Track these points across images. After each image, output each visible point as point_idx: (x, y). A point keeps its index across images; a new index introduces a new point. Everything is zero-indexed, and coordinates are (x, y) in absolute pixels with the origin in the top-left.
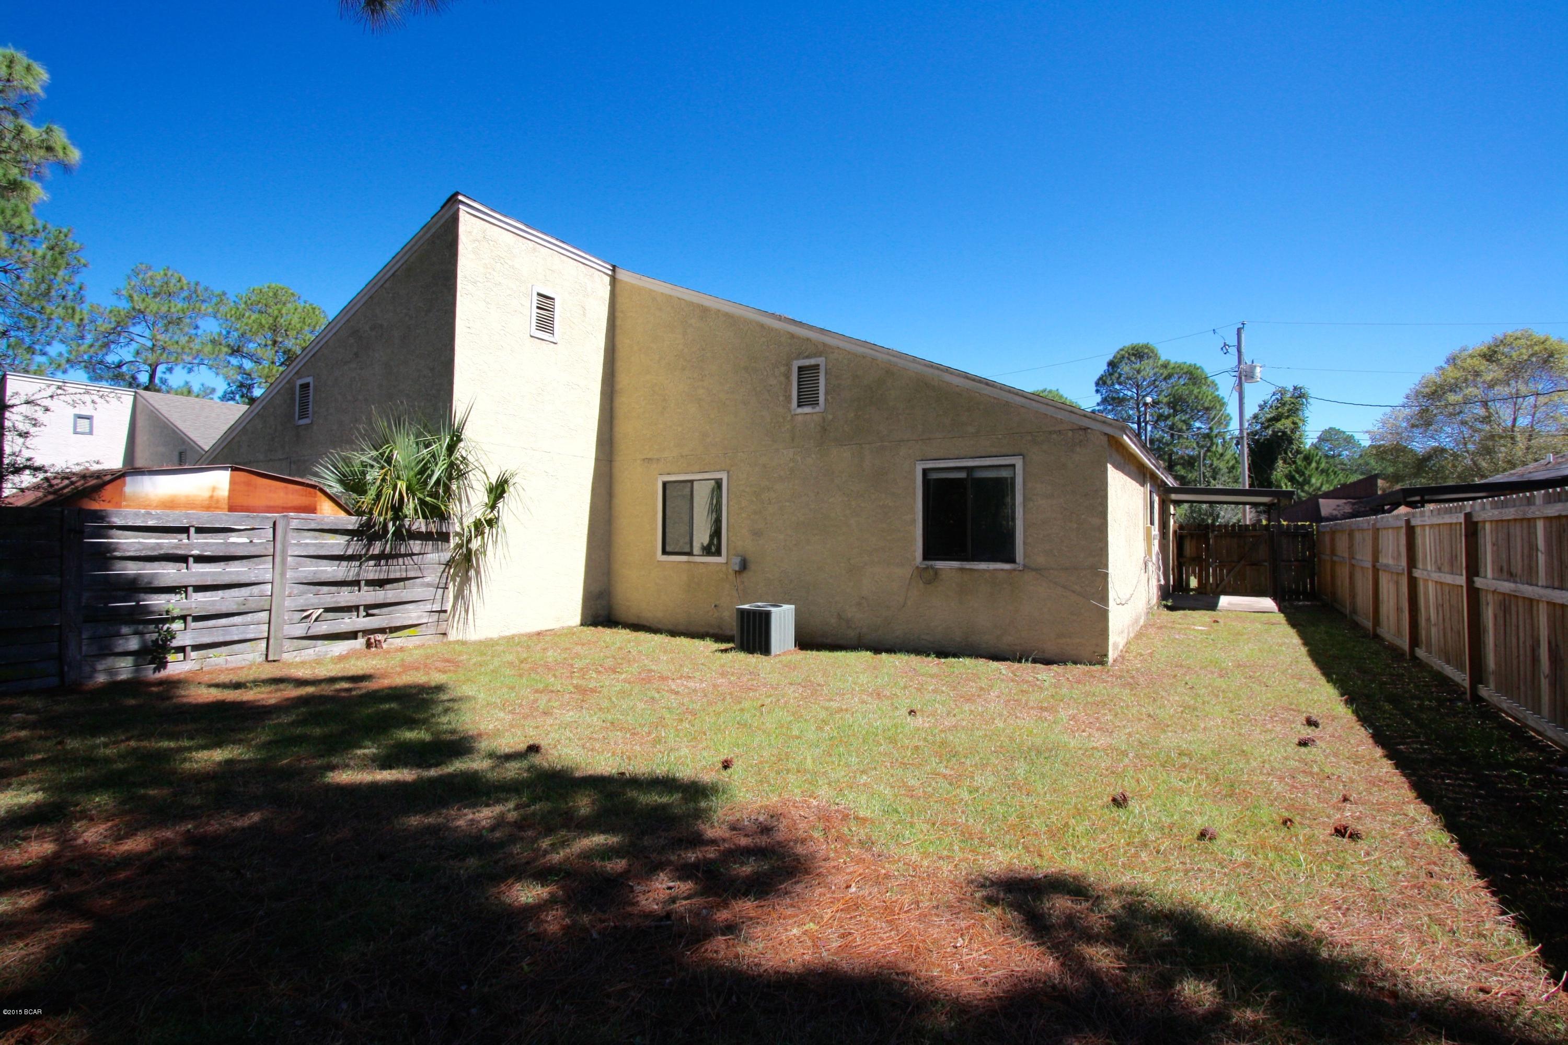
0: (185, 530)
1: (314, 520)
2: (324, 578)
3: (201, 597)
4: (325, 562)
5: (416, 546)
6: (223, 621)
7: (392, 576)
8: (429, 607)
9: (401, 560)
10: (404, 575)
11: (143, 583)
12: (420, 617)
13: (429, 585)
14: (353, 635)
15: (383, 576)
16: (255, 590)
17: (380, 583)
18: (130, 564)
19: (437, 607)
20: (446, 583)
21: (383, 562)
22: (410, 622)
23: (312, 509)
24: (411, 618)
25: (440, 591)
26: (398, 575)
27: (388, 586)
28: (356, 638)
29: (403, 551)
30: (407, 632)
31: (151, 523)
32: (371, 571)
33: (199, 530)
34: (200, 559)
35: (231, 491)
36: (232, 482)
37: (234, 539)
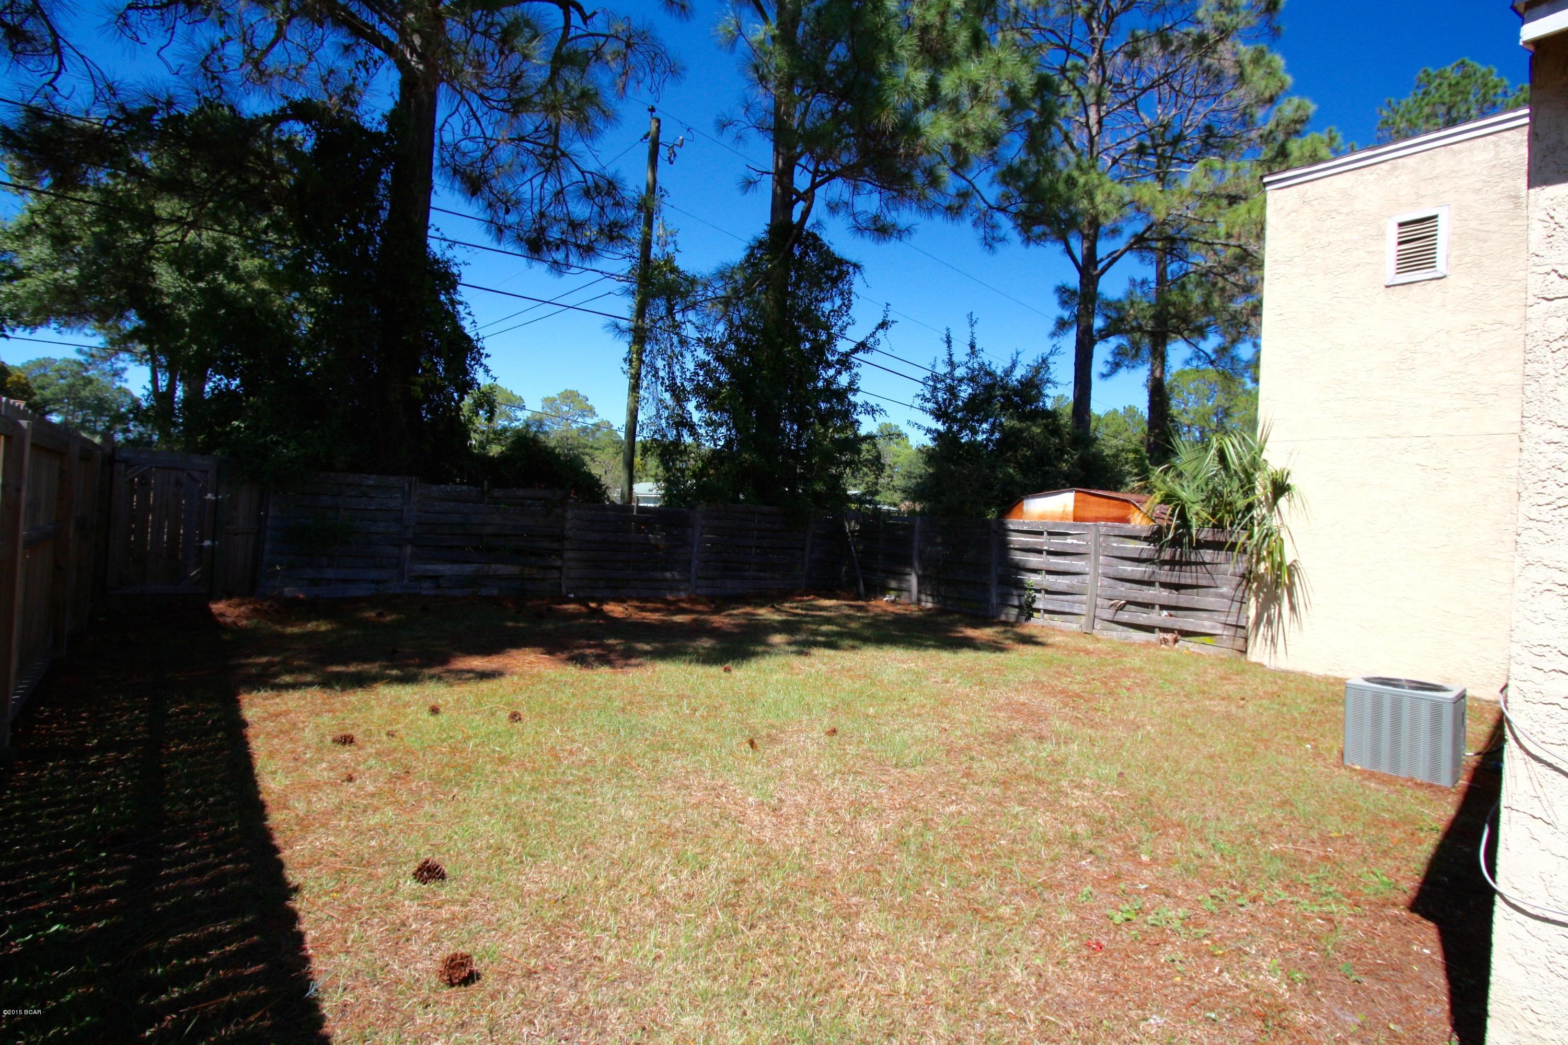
0: (1041, 533)
1: (1127, 528)
2: (1125, 576)
3: (1051, 578)
4: (1128, 563)
5: (1207, 555)
6: (1061, 597)
7: (1183, 581)
8: (1223, 618)
9: (1194, 568)
10: (1194, 583)
11: (1021, 564)
12: (1213, 628)
13: (1222, 596)
14: (1150, 629)
15: (1175, 580)
16: (1080, 578)
17: (1177, 587)
18: (1018, 553)
19: (1232, 620)
20: (1243, 597)
21: (1177, 568)
22: (1203, 630)
23: (1125, 520)
24: (1203, 626)
25: (1236, 605)
26: (1189, 581)
27: (1183, 591)
28: (1153, 632)
29: (1193, 558)
30: (1202, 639)
31: (1025, 528)
32: (1164, 574)
33: (1050, 534)
34: (1050, 553)
35: (1075, 507)
36: (1076, 501)
37: (1069, 540)
